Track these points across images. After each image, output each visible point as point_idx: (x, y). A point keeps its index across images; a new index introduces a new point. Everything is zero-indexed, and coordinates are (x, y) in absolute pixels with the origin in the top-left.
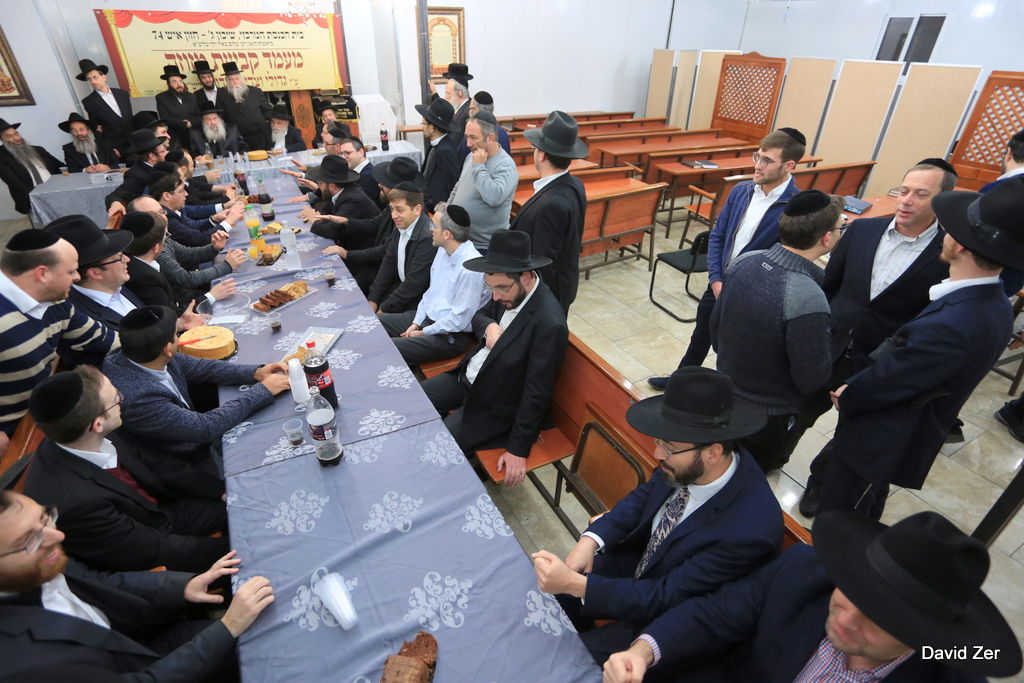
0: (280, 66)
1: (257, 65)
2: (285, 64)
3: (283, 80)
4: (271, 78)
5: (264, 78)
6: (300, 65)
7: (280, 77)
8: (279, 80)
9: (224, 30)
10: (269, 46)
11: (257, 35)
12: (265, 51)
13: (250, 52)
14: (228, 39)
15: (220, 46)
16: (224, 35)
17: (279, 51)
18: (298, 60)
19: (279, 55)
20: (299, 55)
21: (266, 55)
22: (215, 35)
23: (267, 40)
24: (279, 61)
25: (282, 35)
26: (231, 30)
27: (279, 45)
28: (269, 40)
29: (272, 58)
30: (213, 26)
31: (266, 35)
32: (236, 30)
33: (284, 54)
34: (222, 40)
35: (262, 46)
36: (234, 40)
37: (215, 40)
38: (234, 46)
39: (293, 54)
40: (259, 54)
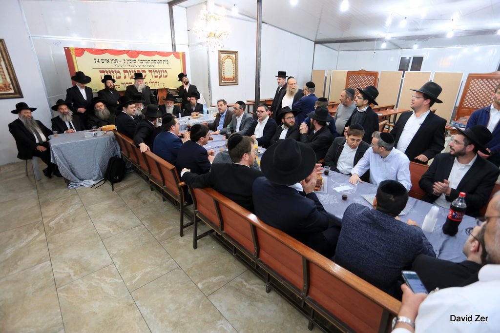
0: (157, 77)
2: (159, 76)
4: (152, 83)
5: (148, 83)
6: (166, 76)
7: (156, 82)
8: (156, 84)
9: (131, 59)
10: (152, 67)
11: (147, 62)
12: (150, 69)
13: (143, 70)
14: (133, 63)
15: (128, 67)
16: (130, 61)
17: (157, 70)
18: (165, 74)
19: (156, 71)
20: (166, 71)
21: (150, 71)
22: (126, 61)
23: (151, 64)
24: (156, 74)
25: (158, 62)
26: (134, 59)
27: (157, 67)
28: (152, 64)
29: (153, 73)
30: (125, 56)
31: (151, 62)
32: (137, 59)
33: (159, 71)
34: (129, 64)
35: (148, 67)
36: (135, 64)
37: (126, 64)
38: (135, 67)
39: (163, 71)
40: (147, 71)
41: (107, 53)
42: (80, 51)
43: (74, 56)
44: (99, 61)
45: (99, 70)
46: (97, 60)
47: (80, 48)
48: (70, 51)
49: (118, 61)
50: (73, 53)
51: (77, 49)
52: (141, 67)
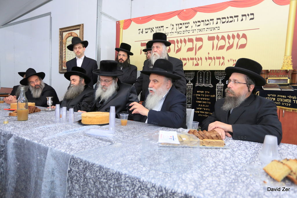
0: (222, 47)
1: (200, 48)
2: (227, 45)
3: (222, 60)
4: (210, 58)
5: (204, 59)
6: (243, 46)
7: (219, 58)
8: (217, 61)
9: (182, 22)
10: (216, 31)
11: (207, 22)
12: (211, 35)
13: (198, 37)
14: (184, 28)
15: (175, 35)
16: (180, 26)
17: (223, 34)
18: (242, 41)
19: (223, 38)
20: (244, 36)
21: (211, 39)
22: (175, 26)
23: (215, 25)
24: (222, 43)
25: (230, 19)
26: (186, 22)
27: (225, 29)
28: (217, 25)
29: (216, 41)
30: (176, 20)
31: (215, 21)
32: (191, 21)
33: (229, 37)
34: (179, 30)
35: (209, 31)
36: (187, 29)
37: (174, 30)
38: (186, 34)
39: (238, 36)
40: (205, 38)
41: (153, 20)
42: (127, 23)
43: (121, 29)
44: (142, 32)
45: (140, 42)
46: (141, 31)
47: (128, 19)
48: (120, 25)
49: (164, 28)
50: (122, 26)
51: (126, 21)
52: (196, 33)
